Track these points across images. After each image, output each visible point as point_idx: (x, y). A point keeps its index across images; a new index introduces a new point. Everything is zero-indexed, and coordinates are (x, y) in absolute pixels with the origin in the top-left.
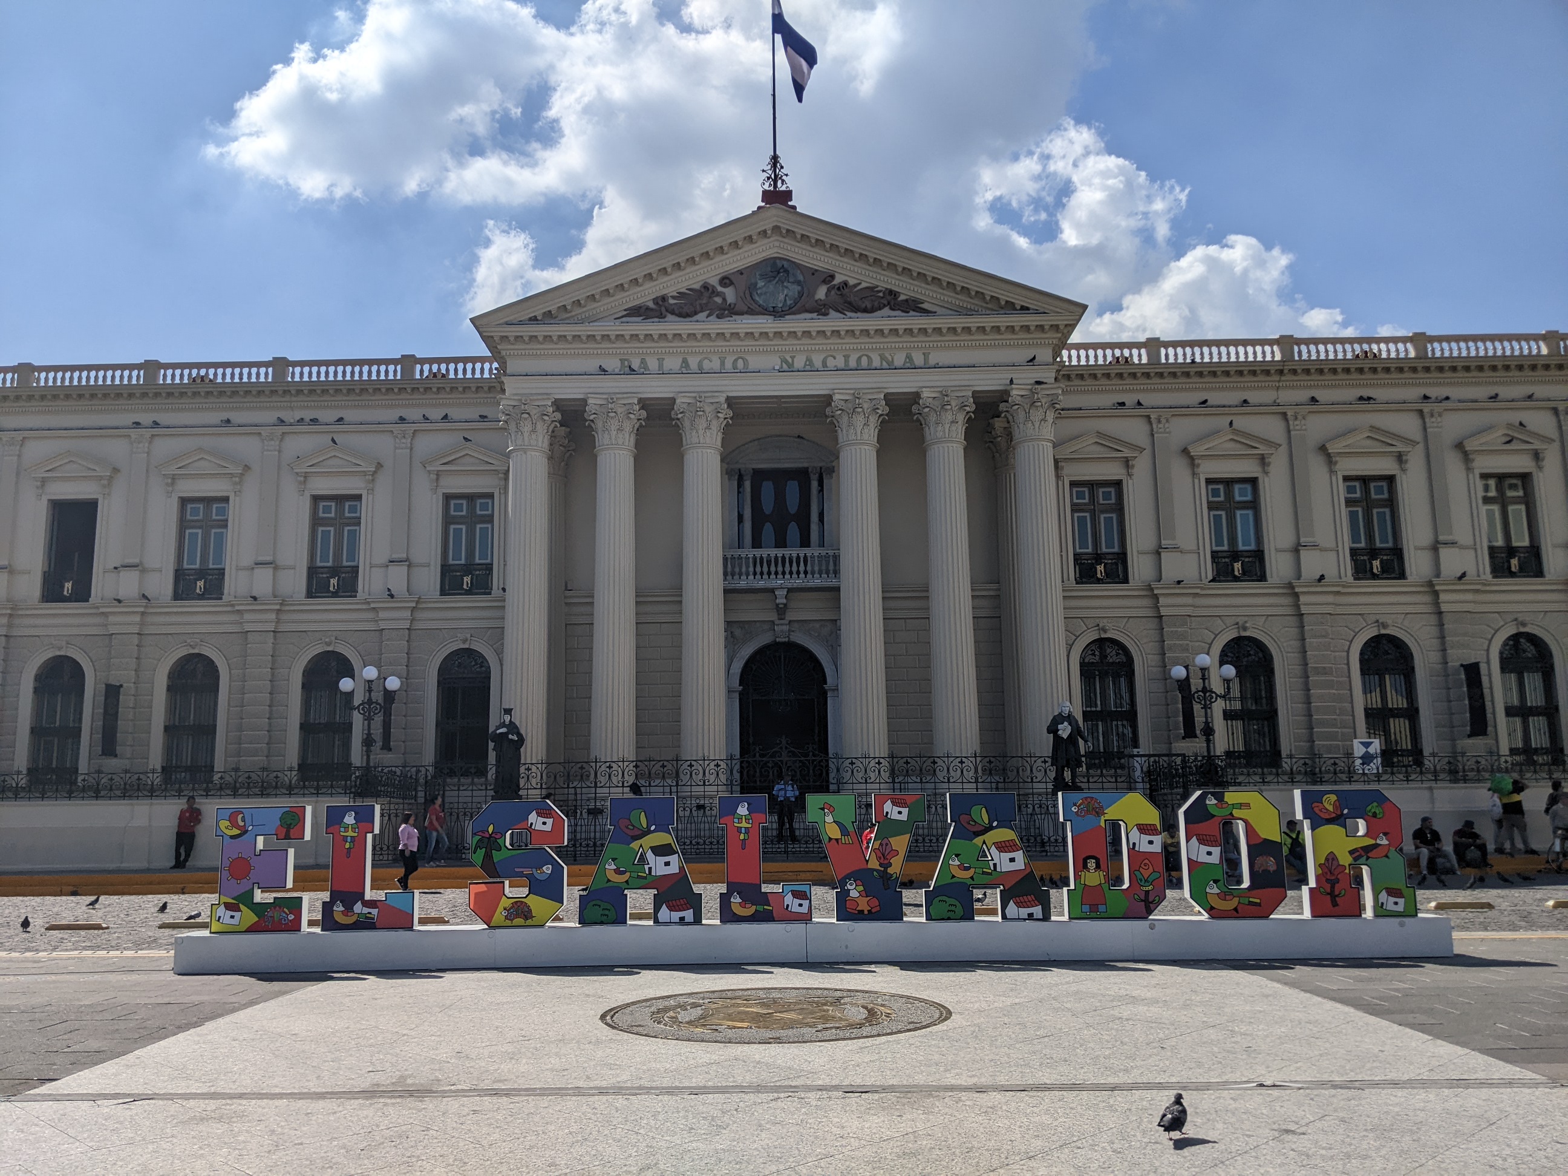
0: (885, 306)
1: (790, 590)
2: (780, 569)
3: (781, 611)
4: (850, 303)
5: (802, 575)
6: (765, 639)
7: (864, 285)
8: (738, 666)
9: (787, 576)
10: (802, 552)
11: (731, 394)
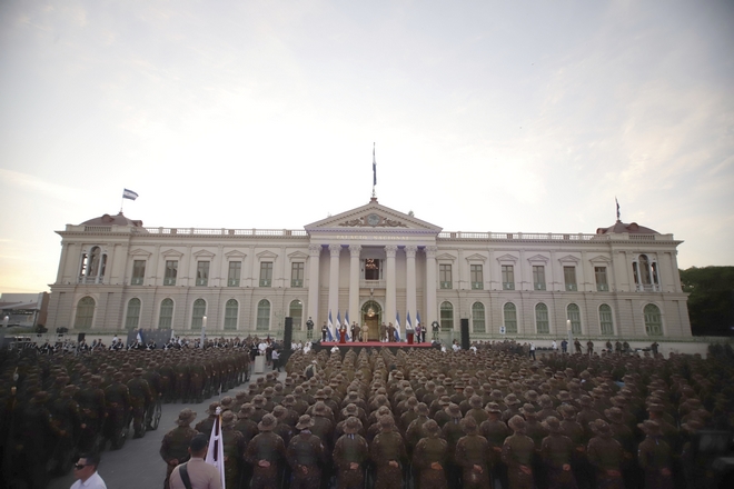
0: (398, 226)
2: (372, 284)
3: (372, 294)
4: (390, 224)
6: (367, 300)
7: (393, 221)
8: (361, 306)
10: (376, 280)
11: (362, 244)
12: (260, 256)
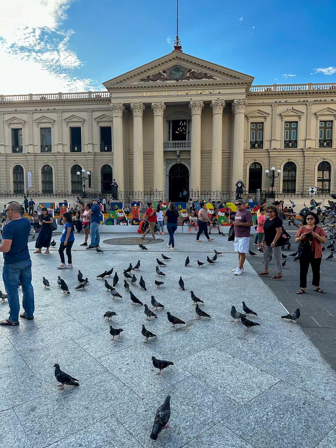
0: (204, 78)
1: (180, 151)
2: (178, 146)
3: (179, 156)
4: (195, 77)
5: (183, 147)
6: (174, 163)
7: (199, 72)
8: (168, 169)
9: (180, 148)
10: (183, 141)
11: (165, 102)
12: (68, 121)
